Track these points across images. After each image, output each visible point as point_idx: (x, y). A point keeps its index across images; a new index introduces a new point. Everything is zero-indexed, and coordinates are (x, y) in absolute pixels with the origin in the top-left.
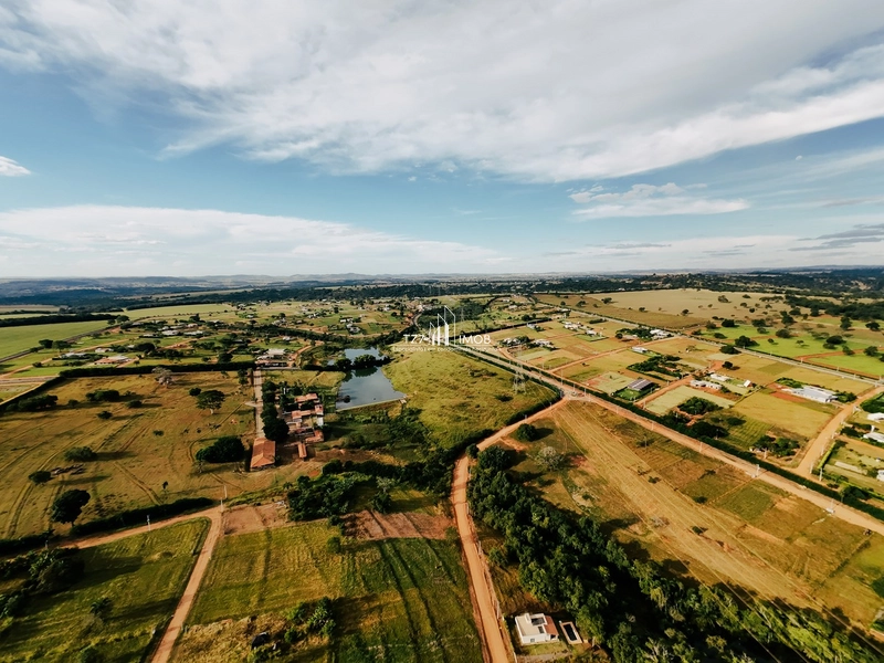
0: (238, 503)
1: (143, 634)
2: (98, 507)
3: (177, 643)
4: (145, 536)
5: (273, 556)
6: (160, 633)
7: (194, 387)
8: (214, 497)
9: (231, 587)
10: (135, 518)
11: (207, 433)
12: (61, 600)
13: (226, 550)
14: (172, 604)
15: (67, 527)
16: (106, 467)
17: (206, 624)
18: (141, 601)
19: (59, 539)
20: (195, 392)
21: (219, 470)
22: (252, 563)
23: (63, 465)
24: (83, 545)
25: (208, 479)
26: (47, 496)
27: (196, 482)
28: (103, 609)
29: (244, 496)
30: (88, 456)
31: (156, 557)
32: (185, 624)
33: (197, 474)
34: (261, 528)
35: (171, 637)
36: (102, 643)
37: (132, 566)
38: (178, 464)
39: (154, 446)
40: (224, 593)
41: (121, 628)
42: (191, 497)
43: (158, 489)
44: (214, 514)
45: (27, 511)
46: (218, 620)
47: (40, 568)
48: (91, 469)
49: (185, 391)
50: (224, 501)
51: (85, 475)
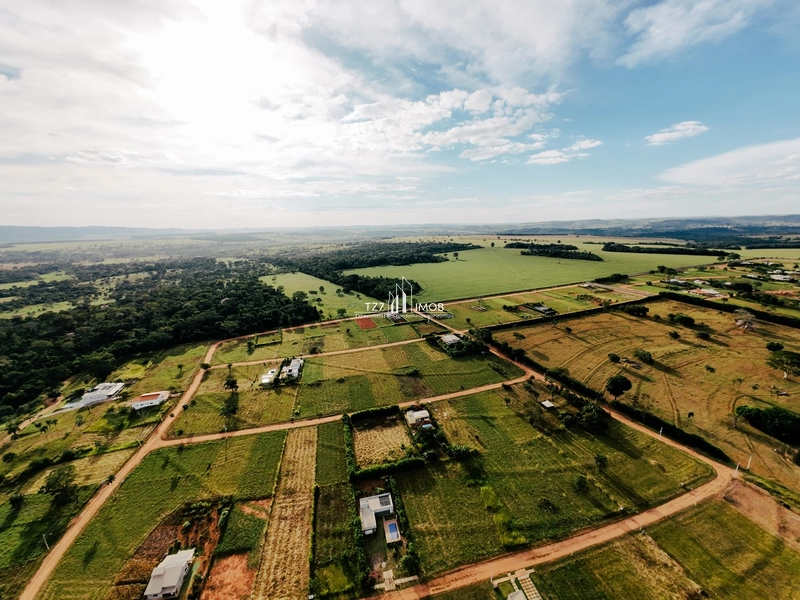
0: (759, 484)
1: (615, 502)
2: (635, 398)
3: (632, 533)
4: (654, 441)
5: (769, 571)
6: (625, 514)
7: (776, 341)
8: (734, 458)
9: (699, 545)
10: (653, 423)
11: (766, 395)
12: (588, 437)
13: (715, 512)
14: (645, 506)
15: (611, 398)
16: (656, 374)
17: (660, 547)
18: (625, 480)
19: (604, 401)
20: (772, 347)
21: (758, 438)
22: (738, 550)
23: (630, 358)
24: (614, 415)
25: (738, 438)
26: (613, 371)
27: (723, 432)
28: (602, 462)
29: (771, 483)
30: (647, 359)
31: (653, 462)
32: (644, 528)
33: (729, 425)
34: (774, 532)
35: (631, 524)
36: (592, 481)
37: (634, 454)
38: (715, 406)
39: (701, 378)
40: (690, 543)
41: (607, 485)
42: (710, 441)
43: (684, 414)
44: (725, 473)
45: (599, 374)
46: (672, 557)
47: (588, 411)
48: (645, 369)
49: (763, 341)
50: (741, 469)
51: (640, 372)
